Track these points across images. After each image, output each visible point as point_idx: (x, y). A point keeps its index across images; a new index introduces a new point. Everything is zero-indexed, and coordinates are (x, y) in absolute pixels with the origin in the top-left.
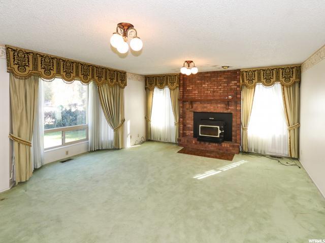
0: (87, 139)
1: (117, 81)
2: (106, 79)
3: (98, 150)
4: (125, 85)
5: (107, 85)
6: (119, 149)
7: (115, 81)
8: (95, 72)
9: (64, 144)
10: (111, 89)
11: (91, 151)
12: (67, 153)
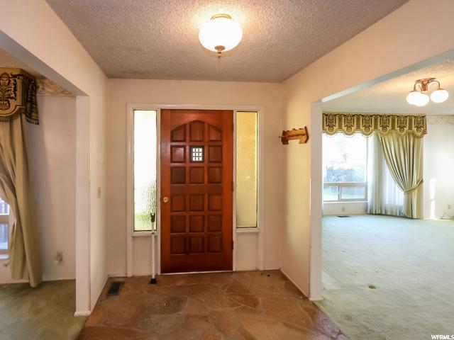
0: (366, 199)
1: (410, 128)
2: (393, 128)
3: (380, 214)
4: (425, 132)
5: (394, 135)
6: (412, 218)
7: (406, 129)
8: (379, 121)
9: (340, 199)
10: (400, 140)
11: (371, 214)
12: (343, 210)
